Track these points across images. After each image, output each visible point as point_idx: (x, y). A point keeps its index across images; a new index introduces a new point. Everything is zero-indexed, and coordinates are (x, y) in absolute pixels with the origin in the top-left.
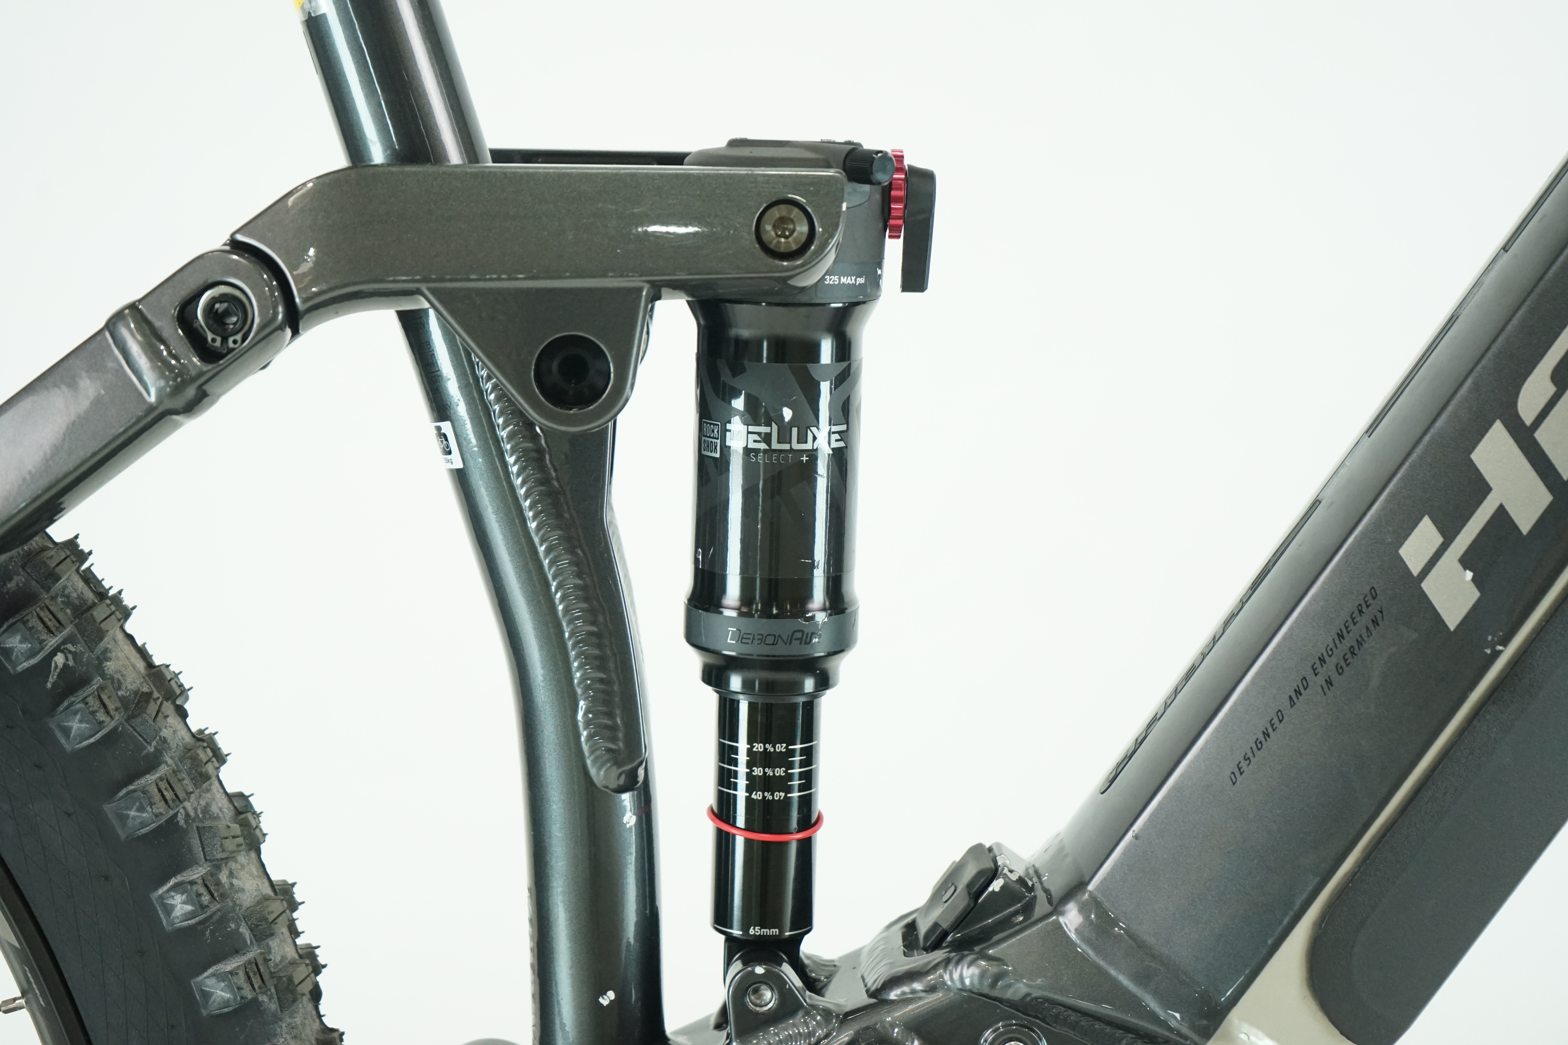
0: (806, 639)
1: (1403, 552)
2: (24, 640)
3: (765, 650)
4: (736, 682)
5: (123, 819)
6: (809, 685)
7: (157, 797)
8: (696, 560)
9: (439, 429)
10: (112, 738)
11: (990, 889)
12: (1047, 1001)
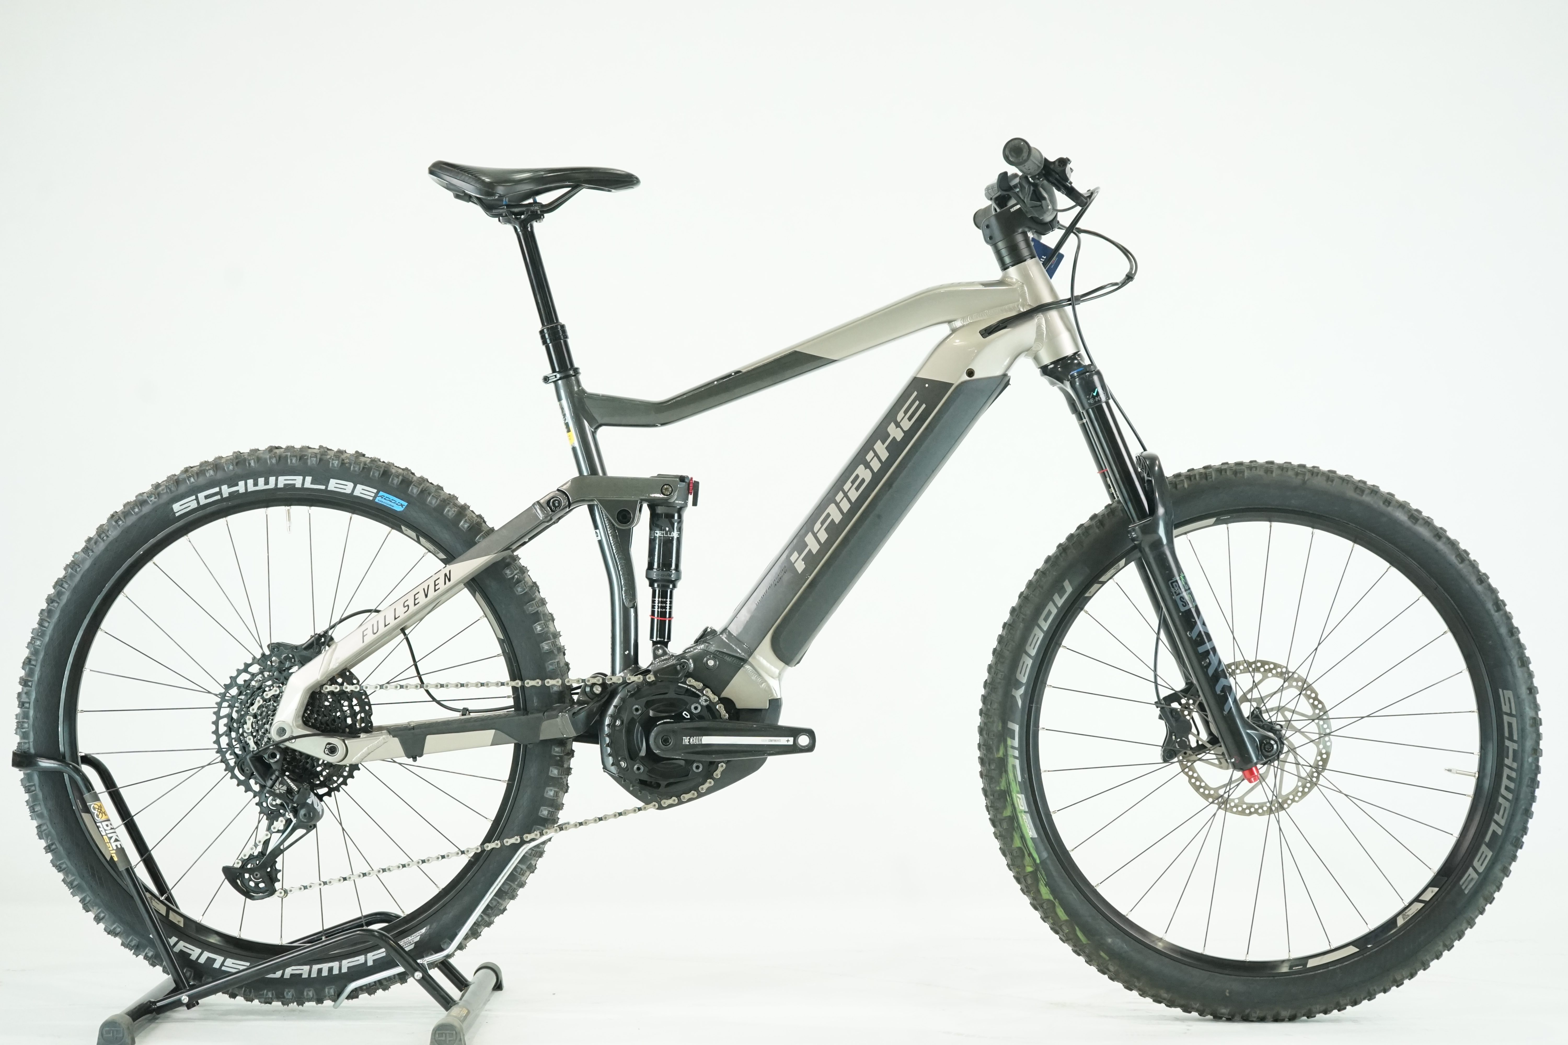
0: (670, 576)
1: (791, 558)
2: (510, 571)
3: (662, 579)
4: (656, 585)
5: (528, 609)
6: (671, 586)
7: (535, 605)
8: (649, 561)
10: (526, 593)
11: (709, 631)
12: (718, 651)
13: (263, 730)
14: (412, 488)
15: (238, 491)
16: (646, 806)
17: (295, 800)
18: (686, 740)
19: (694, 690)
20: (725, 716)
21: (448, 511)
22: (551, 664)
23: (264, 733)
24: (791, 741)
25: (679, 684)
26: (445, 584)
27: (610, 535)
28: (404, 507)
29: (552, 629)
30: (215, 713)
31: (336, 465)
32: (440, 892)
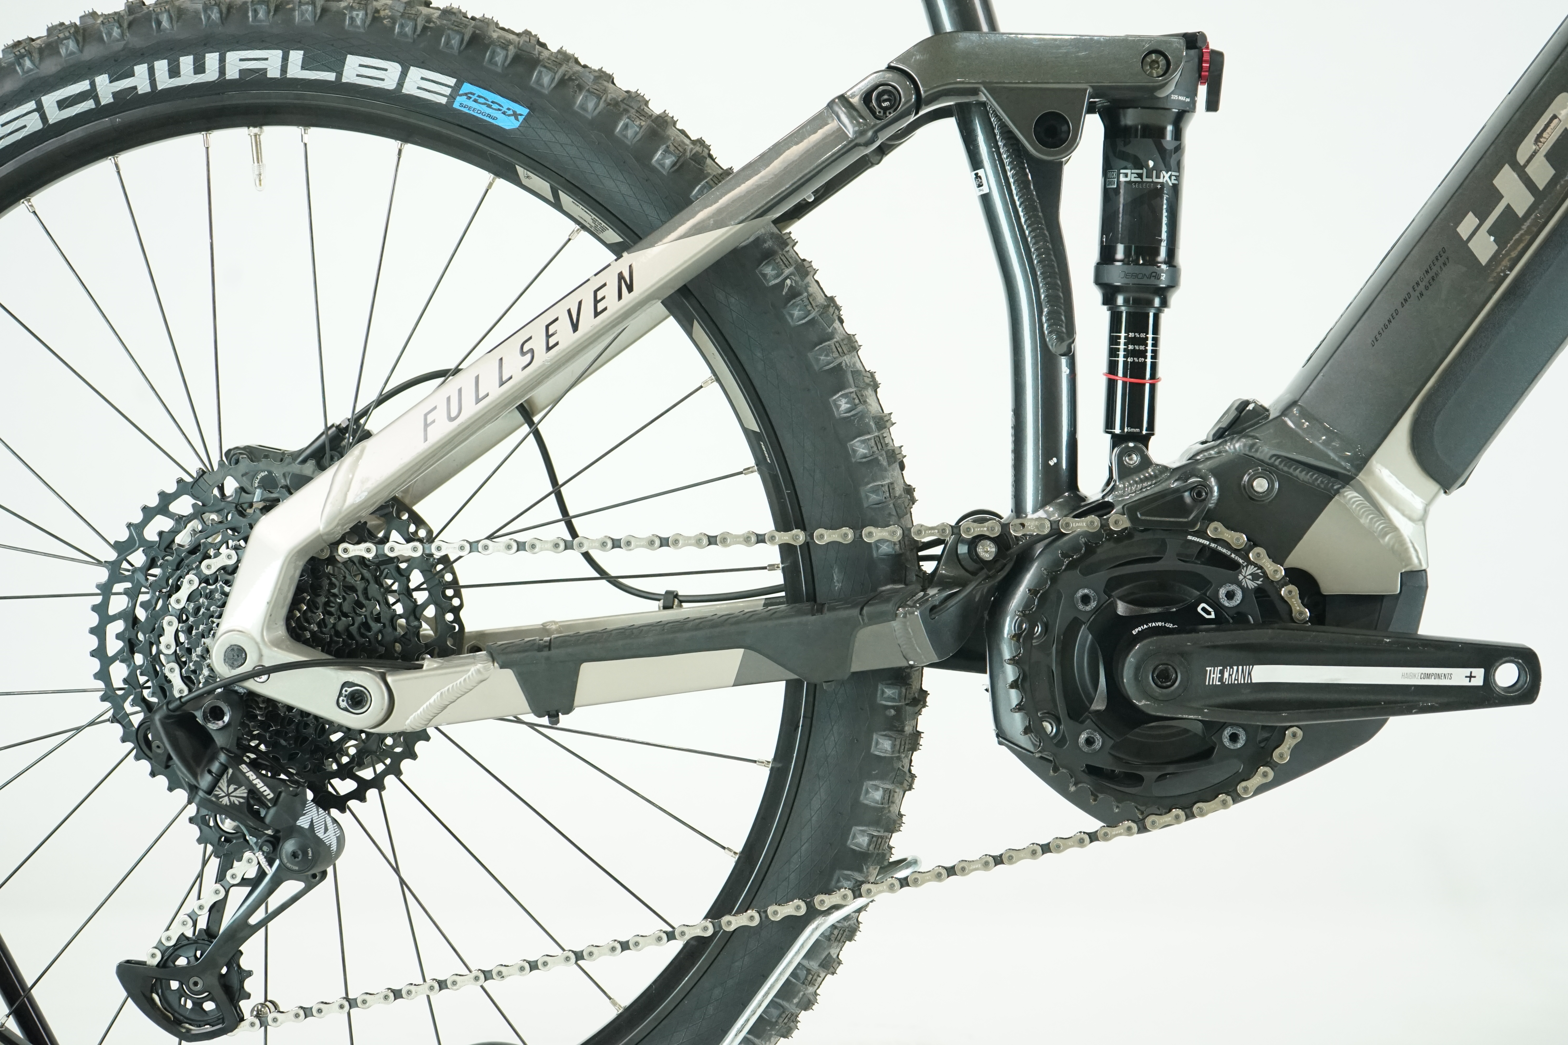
0: (1158, 277)
1: (1458, 230)
2: (773, 269)
3: (1136, 281)
4: (1120, 300)
5: (818, 360)
6: (1157, 302)
7: (835, 350)
8: (1102, 242)
9: (976, 174)
10: (812, 322)
11: (1248, 408)
12: (1278, 457)
13: (199, 650)
14: (540, 72)
15: (135, 88)
16: (1108, 830)
17: (268, 820)
18: (1213, 675)
19: (1224, 551)
20: (1301, 613)
21: (626, 126)
22: (875, 490)
23: (203, 657)
24: (1478, 676)
25: (1190, 537)
26: (620, 297)
27: (1011, 180)
28: (521, 118)
29: (874, 408)
30: (95, 608)
31: (359, 22)
32: (619, 1017)
